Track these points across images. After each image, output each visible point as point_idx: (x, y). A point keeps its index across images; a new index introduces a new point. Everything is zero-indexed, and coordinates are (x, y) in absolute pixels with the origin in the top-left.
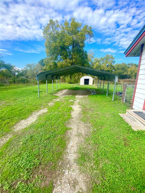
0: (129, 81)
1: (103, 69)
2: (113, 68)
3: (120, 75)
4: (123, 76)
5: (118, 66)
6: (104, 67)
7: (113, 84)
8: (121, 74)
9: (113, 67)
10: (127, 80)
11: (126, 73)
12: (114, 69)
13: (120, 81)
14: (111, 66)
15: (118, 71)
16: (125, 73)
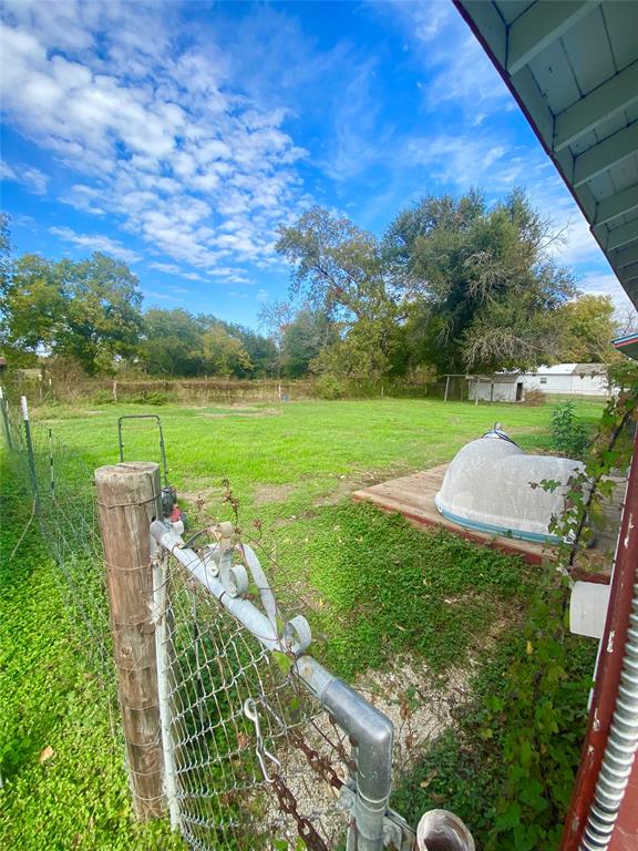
0: (212, 387)
1: (86, 322)
2: (139, 325)
3: (174, 358)
4: (189, 362)
5: (160, 317)
6: (86, 314)
7: (141, 402)
8: (180, 357)
9: (138, 321)
10: (205, 381)
11: (199, 353)
12: (142, 329)
13: (172, 386)
14: (128, 316)
15: (161, 341)
16: (193, 353)
